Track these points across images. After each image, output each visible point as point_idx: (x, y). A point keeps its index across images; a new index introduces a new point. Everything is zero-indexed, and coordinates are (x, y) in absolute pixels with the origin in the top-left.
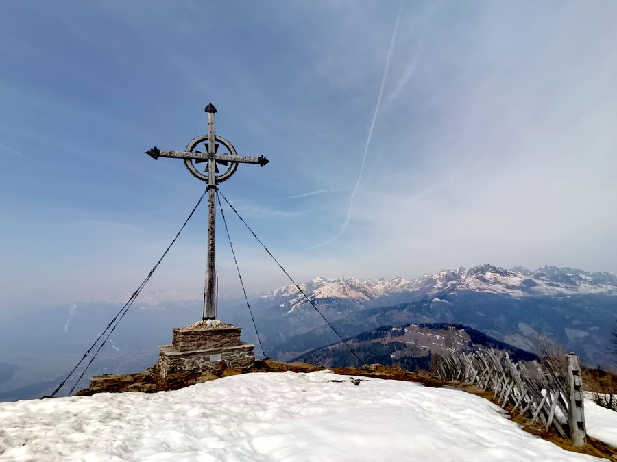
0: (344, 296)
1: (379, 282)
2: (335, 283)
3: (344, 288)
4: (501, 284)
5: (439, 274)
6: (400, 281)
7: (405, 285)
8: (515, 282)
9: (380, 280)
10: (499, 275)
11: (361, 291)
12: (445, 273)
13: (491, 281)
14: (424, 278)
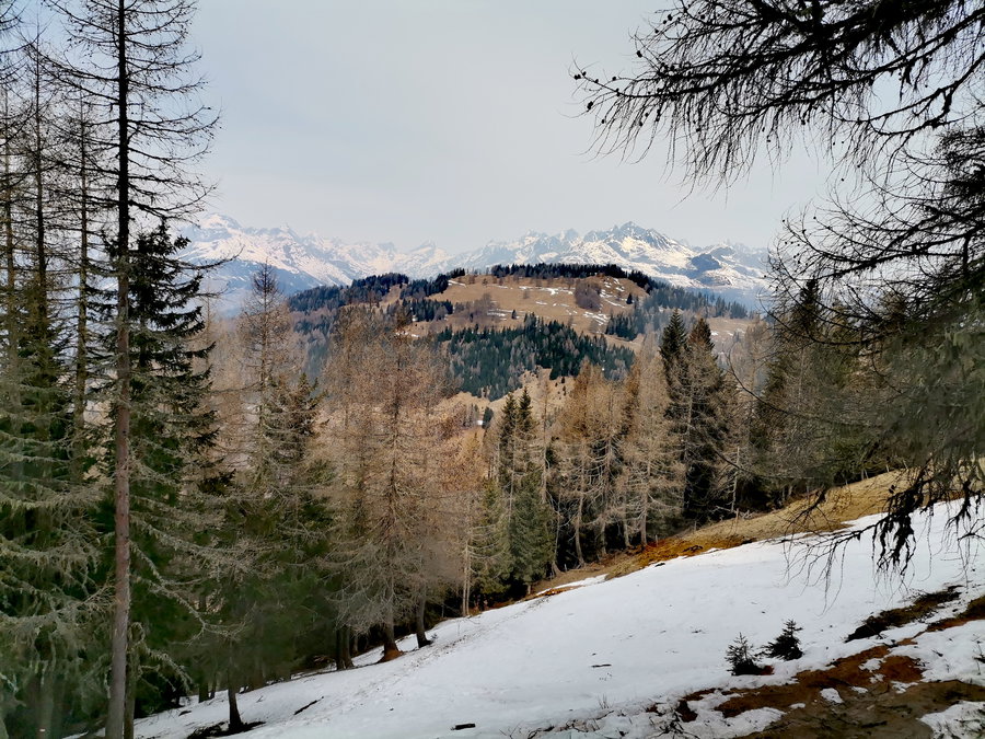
0: (288, 269)
1: (381, 253)
2: (265, 236)
3: (287, 249)
4: (650, 262)
5: (522, 241)
6: (431, 253)
7: (442, 263)
8: (677, 260)
9: (384, 247)
10: (648, 245)
11: (333, 263)
12: (534, 240)
13: (632, 255)
14: (487, 248)
